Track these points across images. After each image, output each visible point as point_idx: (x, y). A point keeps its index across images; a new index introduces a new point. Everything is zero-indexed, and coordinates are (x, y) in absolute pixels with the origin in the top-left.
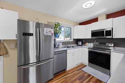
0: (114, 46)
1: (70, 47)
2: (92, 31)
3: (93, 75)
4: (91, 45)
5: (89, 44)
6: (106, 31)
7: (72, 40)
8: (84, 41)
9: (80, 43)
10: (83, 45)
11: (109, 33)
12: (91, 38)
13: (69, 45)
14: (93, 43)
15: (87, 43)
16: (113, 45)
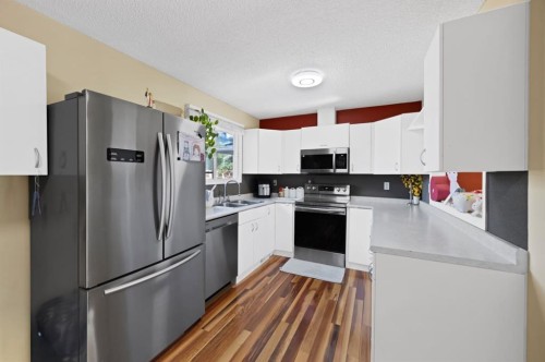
0: (351, 195)
1: (236, 202)
2: (302, 151)
3: (310, 275)
4: (298, 194)
5: (293, 191)
6: (337, 156)
7: (239, 180)
8: (275, 181)
9: (265, 189)
10: (274, 194)
11: (343, 160)
12: (299, 172)
13: (232, 198)
14: (303, 186)
15: (287, 189)
16: (348, 192)
